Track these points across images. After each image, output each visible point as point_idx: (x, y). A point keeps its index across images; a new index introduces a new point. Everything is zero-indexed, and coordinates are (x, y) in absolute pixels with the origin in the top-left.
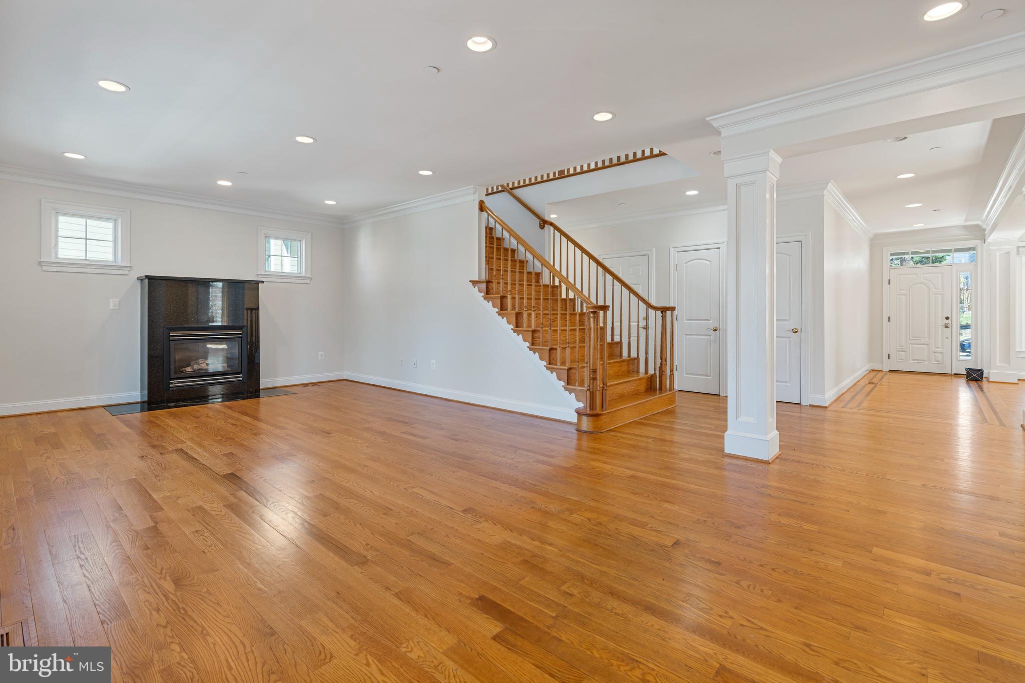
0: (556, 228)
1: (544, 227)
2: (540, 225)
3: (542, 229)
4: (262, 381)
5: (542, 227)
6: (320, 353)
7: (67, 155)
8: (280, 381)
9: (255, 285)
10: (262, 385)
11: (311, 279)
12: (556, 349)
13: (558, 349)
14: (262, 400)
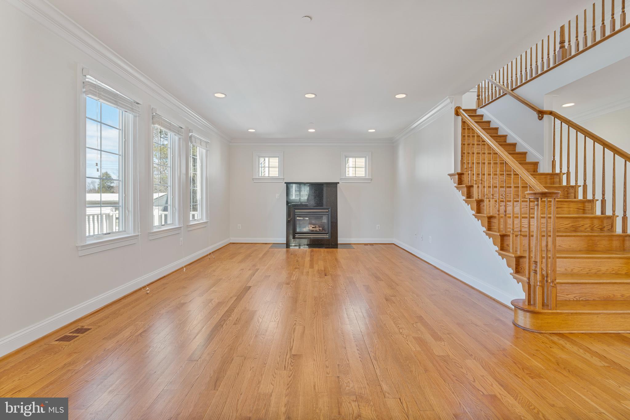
0: (556, 116)
1: (542, 117)
2: (539, 116)
3: (540, 120)
4: (339, 239)
5: (540, 118)
6: (377, 225)
7: (249, 130)
8: (353, 240)
9: (334, 185)
10: (339, 242)
11: (371, 180)
12: (509, 236)
13: (511, 235)
14: (339, 250)
